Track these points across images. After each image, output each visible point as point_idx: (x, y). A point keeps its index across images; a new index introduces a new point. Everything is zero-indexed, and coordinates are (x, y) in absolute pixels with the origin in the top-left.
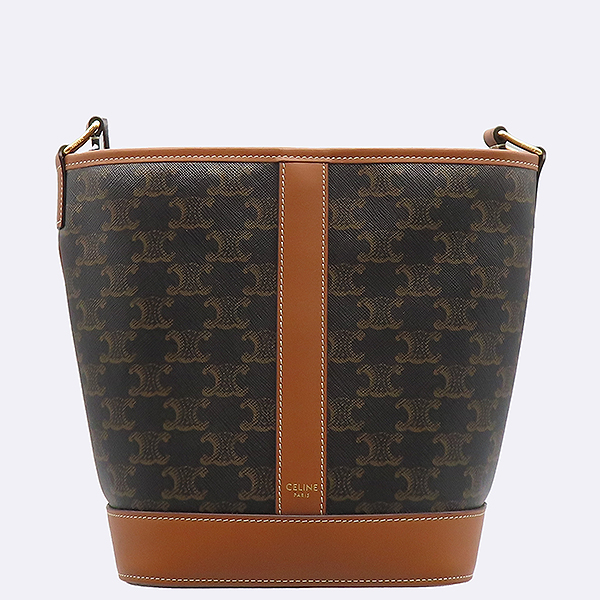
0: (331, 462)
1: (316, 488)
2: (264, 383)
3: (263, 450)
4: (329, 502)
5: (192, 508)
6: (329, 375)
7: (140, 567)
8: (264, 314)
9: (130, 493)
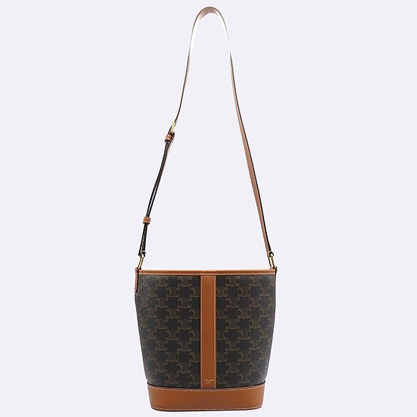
0: (217, 372)
1: (213, 381)
2: (196, 347)
3: (196, 369)
4: (217, 384)
5: (174, 387)
6: (217, 344)
7: (158, 404)
8: (196, 325)
9: (155, 381)
